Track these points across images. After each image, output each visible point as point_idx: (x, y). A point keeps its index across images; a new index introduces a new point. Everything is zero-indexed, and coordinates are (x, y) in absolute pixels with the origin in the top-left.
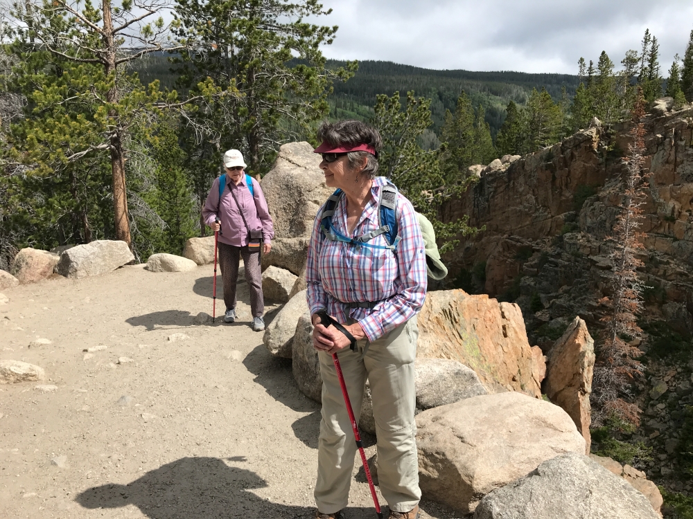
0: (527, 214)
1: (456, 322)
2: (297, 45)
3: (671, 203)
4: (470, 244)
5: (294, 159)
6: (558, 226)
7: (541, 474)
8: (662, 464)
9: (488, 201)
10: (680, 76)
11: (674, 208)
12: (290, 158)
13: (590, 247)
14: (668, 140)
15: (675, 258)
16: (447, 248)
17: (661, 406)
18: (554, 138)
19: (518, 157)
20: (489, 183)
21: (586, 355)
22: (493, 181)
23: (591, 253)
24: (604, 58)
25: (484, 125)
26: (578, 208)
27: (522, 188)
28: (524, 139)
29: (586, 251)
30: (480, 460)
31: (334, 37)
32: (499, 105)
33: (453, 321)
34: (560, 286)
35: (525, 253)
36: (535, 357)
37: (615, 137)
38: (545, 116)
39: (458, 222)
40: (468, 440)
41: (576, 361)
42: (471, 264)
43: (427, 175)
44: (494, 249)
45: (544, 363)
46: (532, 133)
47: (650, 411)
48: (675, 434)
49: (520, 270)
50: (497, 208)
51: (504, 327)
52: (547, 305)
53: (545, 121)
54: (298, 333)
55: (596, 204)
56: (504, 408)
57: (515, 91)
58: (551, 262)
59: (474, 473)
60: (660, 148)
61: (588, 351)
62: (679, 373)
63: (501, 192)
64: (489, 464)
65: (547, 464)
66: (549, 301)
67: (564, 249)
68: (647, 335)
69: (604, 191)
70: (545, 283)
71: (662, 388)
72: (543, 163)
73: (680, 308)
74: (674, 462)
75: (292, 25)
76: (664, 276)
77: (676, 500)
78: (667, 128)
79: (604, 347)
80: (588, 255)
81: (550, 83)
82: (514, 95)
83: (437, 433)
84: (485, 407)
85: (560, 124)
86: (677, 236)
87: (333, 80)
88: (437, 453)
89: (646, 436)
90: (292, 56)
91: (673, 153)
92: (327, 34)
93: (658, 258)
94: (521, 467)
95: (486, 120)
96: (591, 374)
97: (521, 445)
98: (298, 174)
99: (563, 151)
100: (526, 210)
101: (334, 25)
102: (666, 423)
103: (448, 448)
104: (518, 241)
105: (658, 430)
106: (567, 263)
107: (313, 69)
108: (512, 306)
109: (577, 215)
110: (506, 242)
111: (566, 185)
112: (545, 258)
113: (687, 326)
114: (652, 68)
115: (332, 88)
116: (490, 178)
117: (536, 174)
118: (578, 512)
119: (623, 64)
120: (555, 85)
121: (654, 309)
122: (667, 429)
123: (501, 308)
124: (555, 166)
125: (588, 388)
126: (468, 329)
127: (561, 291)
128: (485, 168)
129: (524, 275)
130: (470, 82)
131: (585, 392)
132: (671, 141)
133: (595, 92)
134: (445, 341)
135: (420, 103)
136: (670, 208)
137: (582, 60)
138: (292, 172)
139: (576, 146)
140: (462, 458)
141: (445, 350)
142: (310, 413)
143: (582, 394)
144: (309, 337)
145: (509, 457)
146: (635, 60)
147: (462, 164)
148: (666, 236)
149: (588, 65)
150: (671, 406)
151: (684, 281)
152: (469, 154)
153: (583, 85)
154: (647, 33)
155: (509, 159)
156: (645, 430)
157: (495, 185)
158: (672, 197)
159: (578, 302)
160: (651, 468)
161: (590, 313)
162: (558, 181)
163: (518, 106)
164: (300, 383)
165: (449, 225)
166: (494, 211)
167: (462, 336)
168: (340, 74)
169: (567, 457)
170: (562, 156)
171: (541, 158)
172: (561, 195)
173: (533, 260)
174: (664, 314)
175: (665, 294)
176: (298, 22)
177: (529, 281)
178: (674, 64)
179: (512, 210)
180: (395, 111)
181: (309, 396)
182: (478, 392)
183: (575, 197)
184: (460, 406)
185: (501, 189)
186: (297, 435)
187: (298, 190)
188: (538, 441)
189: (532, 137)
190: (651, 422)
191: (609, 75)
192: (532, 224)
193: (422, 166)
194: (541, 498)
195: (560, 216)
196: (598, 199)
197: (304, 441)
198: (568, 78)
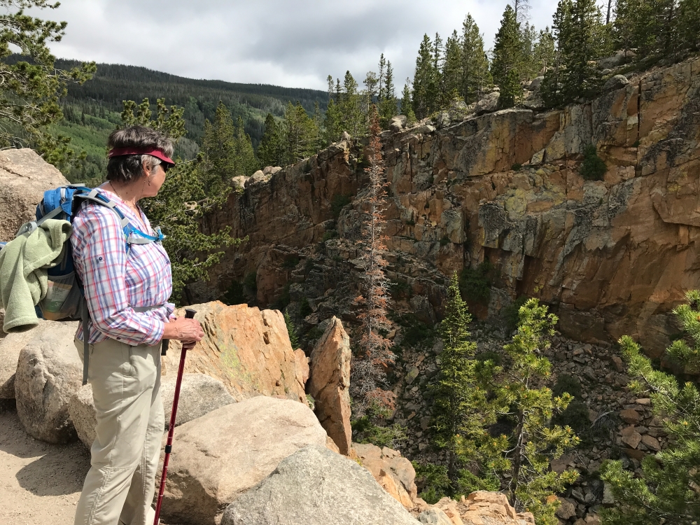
0: (292, 224)
1: (213, 335)
2: (18, 39)
3: (411, 209)
4: (239, 255)
5: (14, 168)
6: (320, 234)
7: (280, 472)
8: (419, 440)
9: (253, 212)
10: (411, 97)
11: (413, 213)
12: (9, 167)
13: (348, 251)
14: (404, 153)
15: (417, 257)
16: (213, 261)
17: (415, 389)
18: (311, 151)
19: (279, 168)
20: (252, 194)
21: (343, 351)
22: (257, 192)
23: (350, 257)
24: (349, 78)
25: (244, 137)
26: (336, 216)
27: (285, 199)
28: (283, 151)
29: (345, 256)
30: (224, 470)
31: (63, 34)
32: (259, 117)
33: (210, 333)
34: (326, 290)
35: (292, 261)
36: (299, 359)
37: (362, 150)
38: (301, 129)
39: (221, 233)
40: (212, 452)
41: (335, 358)
42: (242, 275)
43: (184, 186)
44: (262, 258)
45: (307, 364)
46: (291, 145)
47: (407, 395)
48: (427, 413)
49: (288, 277)
50: (263, 218)
51: (266, 334)
52: (315, 309)
53: (302, 134)
54: (20, 368)
55: (351, 211)
56: (250, 413)
57: (273, 104)
58: (316, 268)
59: (218, 484)
60: (399, 160)
61: (344, 348)
62: (426, 358)
63: (266, 203)
64: (233, 473)
65: (285, 461)
66: (317, 305)
67: (327, 255)
68: (400, 327)
69: (357, 199)
70: (312, 288)
71: (414, 373)
72: (302, 175)
73: (424, 301)
74: (429, 437)
75: (10, 17)
76: (410, 273)
77: (427, 471)
78: (403, 143)
79: (362, 342)
80: (347, 259)
81: (306, 98)
82: (273, 107)
83: (180, 451)
84: (230, 415)
85: (316, 137)
86: (417, 237)
87: (67, 82)
88: (181, 472)
89: (405, 418)
90: (10, 52)
91: (409, 165)
92: (55, 30)
93: (404, 258)
94: (266, 469)
95: (247, 131)
96: (349, 369)
97: (265, 447)
98: (19, 185)
99: (319, 163)
100: (291, 219)
101: (63, 21)
102: (419, 403)
103: (192, 464)
104: (285, 250)
105: (414, 411)
106: (330, 268)
107: (38, 68)
108: (274, 313)
109: (335, 223)
110: (274, 251)
111: (325, 195)
112: (310, 265)
113: (429, 316)
114: (388, 89)
115: (66, 90)
116: (254, 189)
117: (297, 185)
118: (312, 500)
119: (365, 84)
120: (309, 100)
121: (404, 303)
122: (421, 408)
123: (263, 316)
124: (313, 176)
125: (347, 382)
126: (225, 340)
127: (326, 294)
128: (248, 179)
129: (292, 283)
130: (228, 92)
131: (344, 387)
132: (406, 155)
133: (343, 108)
134: (200, 356)
135: (173, 111)
136: (410, 214)
137: (330, 78)
138: (11, 182)
139: (330, 158)
140: (206, 472)
141: (199, 364)
142: (40, 457)
143: (341, 389)
144: (33, 371)
145: (254, 461)
146: (374, 81)
147: (225, 175)
148: (409, 238)
149: (336, 83)
150: (423, 388)
151: (425, 277)
152: (231, 165)
153: (333, 101)
154: (382, 57)
155: (271, 171)
156: (404, 413)
157: (259, 196)
158: (411, 203)
159: (341, 303)
160: (411, 445)
161: (353, 312)
162: (317, 191)
163: (278, 119)
164: (26, 425)
165: (212, 237)
166: (260, 221)
167: (220, 348)
168: (74, 76)
169: (304, 450)
170: (318, 167)
171: (300, 169)
172: (320, 205)
173: (300, 267)
174: (412, 307)
175: (411, 289)
176: (20, 14)
177: (297, 287)
178: (406, 86)
179: (277, 220)
180: (145, 119)
181: (39, 438)
182: (227, 402)
183: (332, 206)
184: (206, 419)
185: (265, 200)
186: (23, 485)
187: (20, 204)
188: (281, 440)
189: (291, 149)
190: (409, 405)
191: (354, 93)
192: (297, 233)
193: (179, 176)
194: (279, 495)
195: (321, 224)
196: (352, 207)
197: (31, 490)
198: (320, 94)
